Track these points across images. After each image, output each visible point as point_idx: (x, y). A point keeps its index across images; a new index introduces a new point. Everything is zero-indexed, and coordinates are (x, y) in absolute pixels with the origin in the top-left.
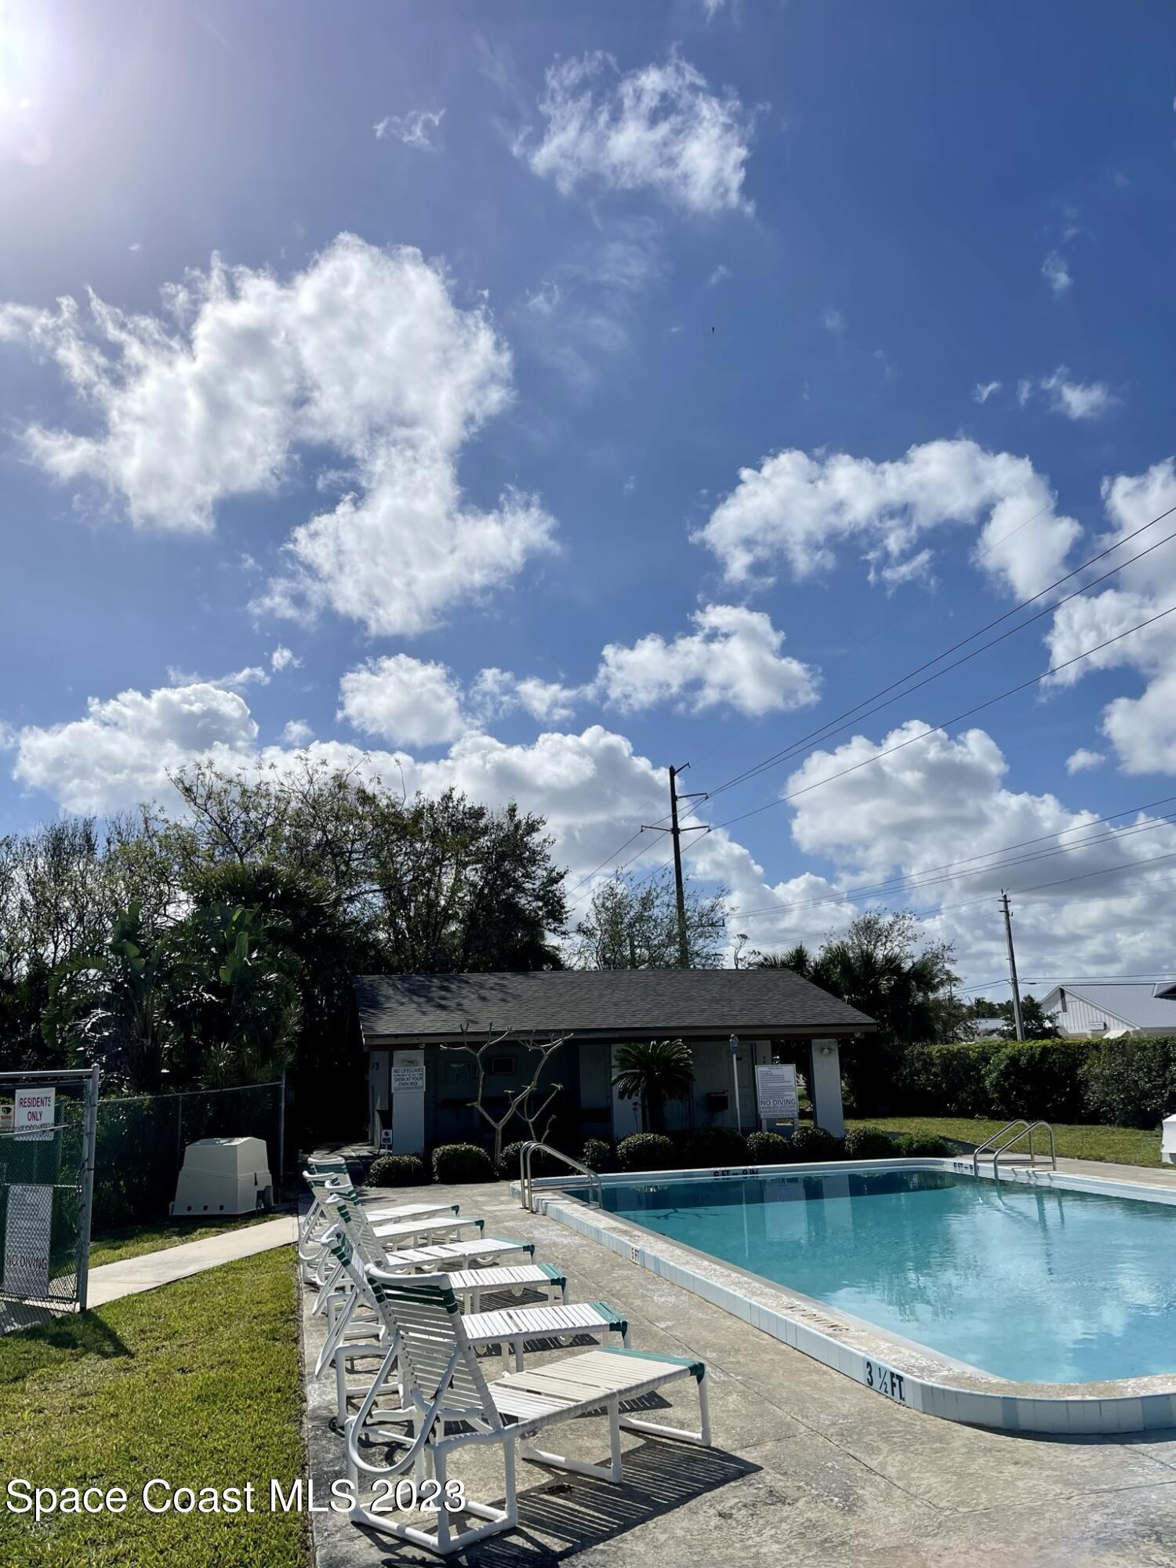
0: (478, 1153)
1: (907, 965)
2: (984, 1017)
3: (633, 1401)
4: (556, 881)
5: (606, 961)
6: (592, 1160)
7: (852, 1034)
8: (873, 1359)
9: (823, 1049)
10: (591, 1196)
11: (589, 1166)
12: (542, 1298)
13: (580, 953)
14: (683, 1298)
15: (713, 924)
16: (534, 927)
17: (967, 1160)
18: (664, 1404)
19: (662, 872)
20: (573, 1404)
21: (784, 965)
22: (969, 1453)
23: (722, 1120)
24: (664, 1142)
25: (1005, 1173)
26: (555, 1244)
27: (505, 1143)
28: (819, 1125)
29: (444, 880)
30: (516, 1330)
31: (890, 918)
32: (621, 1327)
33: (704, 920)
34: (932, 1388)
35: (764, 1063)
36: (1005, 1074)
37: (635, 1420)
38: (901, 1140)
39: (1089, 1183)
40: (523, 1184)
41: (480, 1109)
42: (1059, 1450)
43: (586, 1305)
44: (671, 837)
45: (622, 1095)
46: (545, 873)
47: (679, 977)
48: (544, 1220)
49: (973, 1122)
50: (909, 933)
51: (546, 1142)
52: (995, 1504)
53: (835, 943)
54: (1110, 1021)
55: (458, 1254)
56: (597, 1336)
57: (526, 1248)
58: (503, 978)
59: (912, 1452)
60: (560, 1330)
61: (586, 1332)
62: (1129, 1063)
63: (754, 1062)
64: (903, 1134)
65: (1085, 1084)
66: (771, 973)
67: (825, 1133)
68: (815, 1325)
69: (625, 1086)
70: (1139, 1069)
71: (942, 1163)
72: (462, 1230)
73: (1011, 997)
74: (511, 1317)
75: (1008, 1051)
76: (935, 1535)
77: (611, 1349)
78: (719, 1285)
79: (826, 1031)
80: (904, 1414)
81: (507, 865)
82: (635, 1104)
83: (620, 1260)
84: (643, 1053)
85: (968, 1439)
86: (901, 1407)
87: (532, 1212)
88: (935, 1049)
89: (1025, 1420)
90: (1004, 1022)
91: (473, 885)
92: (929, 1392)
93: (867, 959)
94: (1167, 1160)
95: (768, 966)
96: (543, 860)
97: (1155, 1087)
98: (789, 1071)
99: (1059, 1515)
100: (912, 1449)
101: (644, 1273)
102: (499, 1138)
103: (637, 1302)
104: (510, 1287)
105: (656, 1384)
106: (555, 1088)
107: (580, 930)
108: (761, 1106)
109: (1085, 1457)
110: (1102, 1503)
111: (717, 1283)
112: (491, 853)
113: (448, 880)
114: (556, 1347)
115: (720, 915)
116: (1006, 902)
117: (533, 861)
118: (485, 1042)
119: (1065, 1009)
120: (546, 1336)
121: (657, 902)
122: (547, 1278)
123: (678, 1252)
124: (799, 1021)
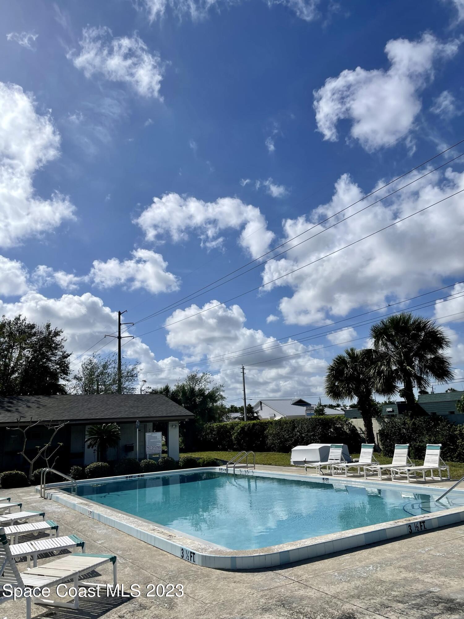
0: (21, 475)
1: (207, 393)
2: (233, 412)
3: (85, 575)
4: (66, 357)
5: (86, 391)
6: (74, 475)
7: (185, 420)
8: (184, 547)
9: (173, 426)
10: (72, 490)
11: (72, 478)
12: (48, 535)
13: (75, 387)
14: (109, 530)
15: (132, 376)
16: (55, 376)
17: (224, 467)
18: (99, 575)
19: (113, 354)
20: (58, 579)
21: (161, 392)
22: (218, 580)
23: (131, 455)
24: (106, 466)
25: (237, 471)
26: (54, 512)
27: (34, 469)
28: (170, 456)
29: (14, 355)
30: (34, 550)
31: (201, 375)
32: (82, 545)
33: (129, 374)
34: (206, 556)
35: (150, 432)
36: (239, 434)
37: (85, 583)
38: (201, 461)
39: (266, 473)
40: (41, 487)
41: (24, 455)
42: (250, 576)
43: (67, 537)
44: (118, 340)
45: (89, 447)
46: (61, 354)
47: (117, 398)
48: (50, 502)
49: (227, 452)
50: (208, 380)
51: (54, 468)
52: (226, 599)
53: (180, 384)
54: (276, 413)
55: (9, 519)
56: (70, 550)
57: (41, 515)
58: (39, 398)
59: (197, 582)
60: (54, 548)
61: (66, 548)
62: (282, 429)
63: (145, 432)
64: (201, 458)
65: (267, 437)
66: (155, 396)
67: (172, 459)
68: (163, 536)
69: (90, 443)
70: (285, 431)
71: (215, 469)
72: (11, 508)
73: (243, 404)
74: (32, 545)
75: (241, 425)
76: (203, 614)
77: (77, 554)
78: (125, 523)
79: (174, 419)
80: (194, 567)
81: (44, 349)
82: (95, 450)
83: (83, 516)
84: (100, 429)
85: (218, 575)
86: (194, 565)
87: (45, 499)
88: (215, 425)
89: (239, 565)
90: (240, 414)
91: (28, 358)
92: (204, 558)
93: (192, 390)
94: (292, 463)
95: (155, 392)
96: (60, 348)
97: (290, 437)
98: (159, 435)
99: (249, 601)
100: (197, 581)
101: (93, 521)
102: (32, 467)
103: (90, 534)
104: (33, 532)
105: (95, 567)
106: (59, 445)
107: (76, 378)
108: (147, 449)
109: (259, 577)
110: (265, 595)
111: (124, 522)
112: (37, 344)
113: (15, 355)
114: (52, 556)
115: (135, 372)
116: (243, 369)
117: (56, 348)
118: (28, 426)
119: (261, 409)
120: (48, 552)
121: (110, 367)
122: (49, 526)
123: (109, 511)
124: (165, 415)
